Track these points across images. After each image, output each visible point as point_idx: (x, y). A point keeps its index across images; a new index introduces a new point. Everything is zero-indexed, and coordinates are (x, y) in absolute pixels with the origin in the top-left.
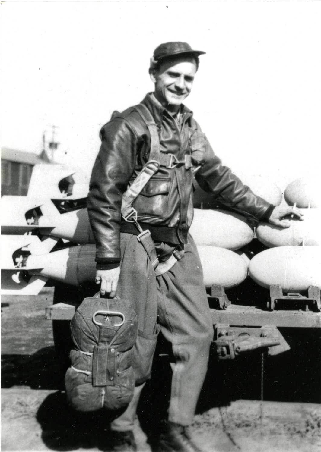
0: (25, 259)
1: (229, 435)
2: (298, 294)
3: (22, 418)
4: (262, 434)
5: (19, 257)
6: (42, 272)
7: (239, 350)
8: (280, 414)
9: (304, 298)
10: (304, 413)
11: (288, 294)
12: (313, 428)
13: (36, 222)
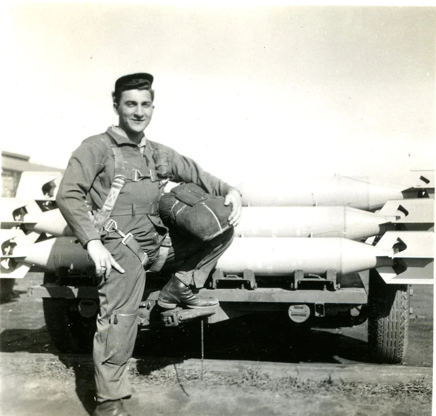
0: (12, 248)
1: (181, 386)
2: (235, 276)
3: (13, 375)
4: (207, 385)
5: (7, 247)
6: (26, 259)
7: (182, 319)
8: (221, 370)
9: (240, 279)
10: (241, 368)
11: (228, 276)
12: (247, 379)
13: (22, 219)
